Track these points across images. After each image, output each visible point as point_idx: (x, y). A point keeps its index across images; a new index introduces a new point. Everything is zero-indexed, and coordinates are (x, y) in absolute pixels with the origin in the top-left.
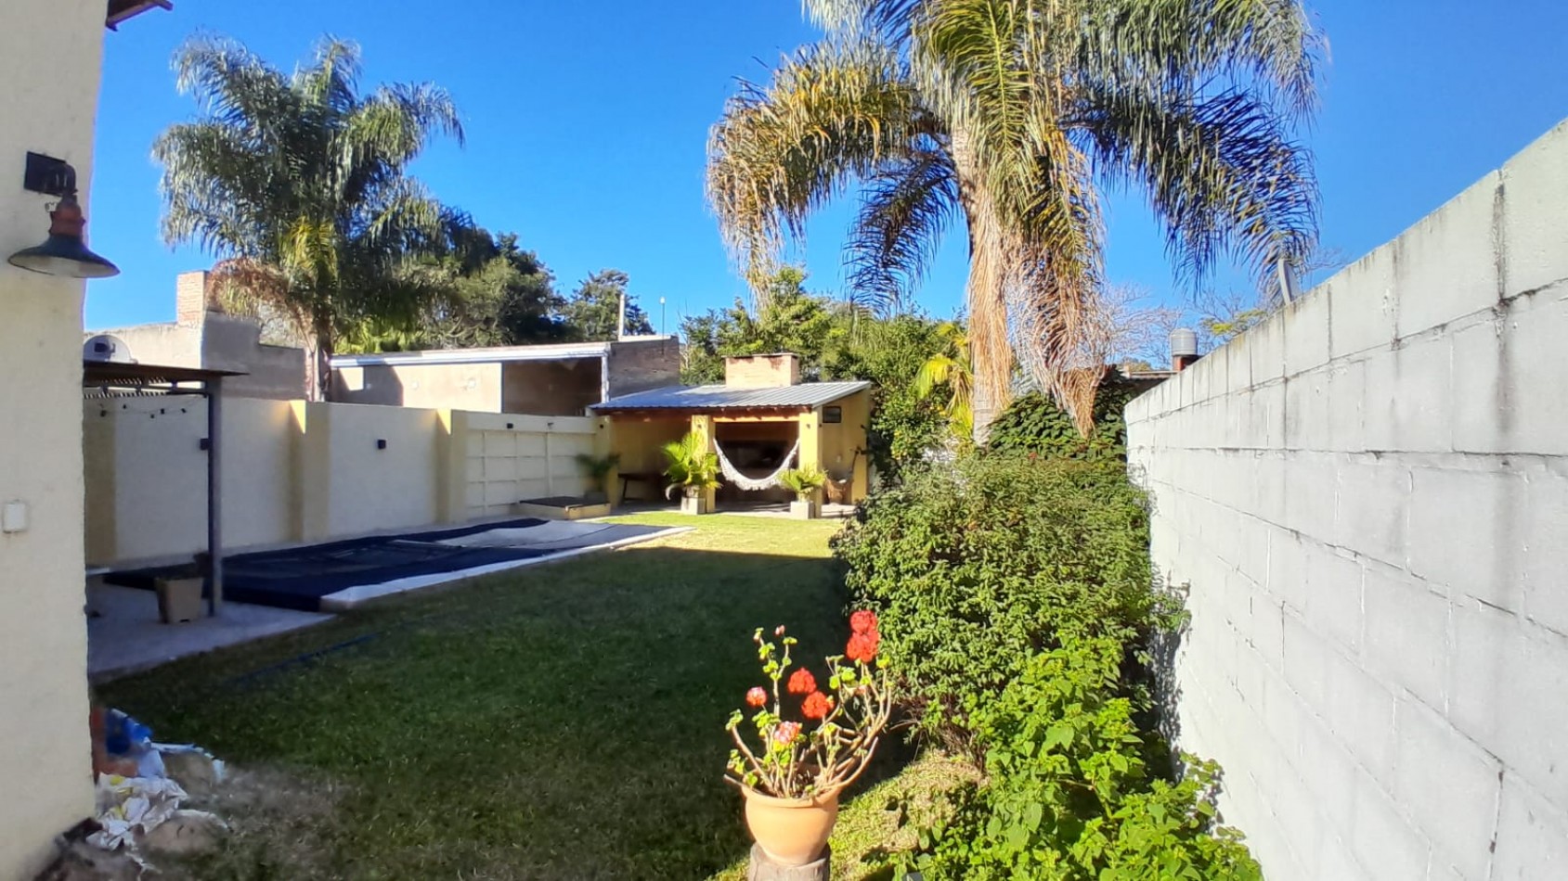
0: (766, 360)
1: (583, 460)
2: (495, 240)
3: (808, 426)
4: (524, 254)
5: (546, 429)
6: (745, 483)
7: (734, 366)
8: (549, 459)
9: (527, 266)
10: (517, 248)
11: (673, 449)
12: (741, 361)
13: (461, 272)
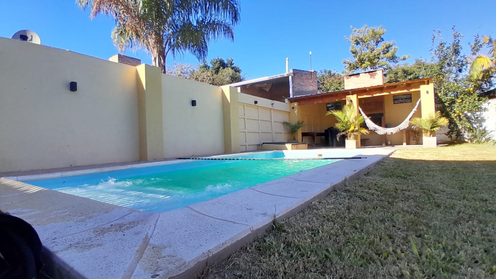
0: (368, 74)
1: (285, 124)
2: (226, 62)
3: (427, 92)
4: (235, 67)
5: (270, 107)
6: (381, 131)
7: (349, 80)
8: (273, 121)
9: (237, 70)
10: (233, 64)
11: (337, 114)
12: (352, 77)
13: (215, 73)
